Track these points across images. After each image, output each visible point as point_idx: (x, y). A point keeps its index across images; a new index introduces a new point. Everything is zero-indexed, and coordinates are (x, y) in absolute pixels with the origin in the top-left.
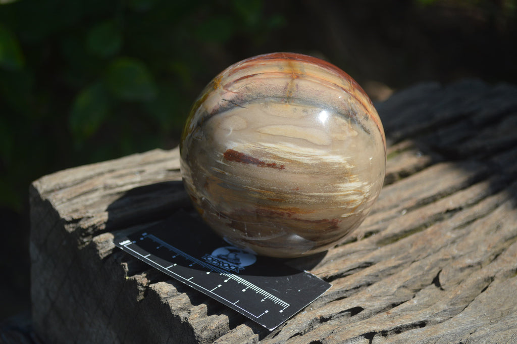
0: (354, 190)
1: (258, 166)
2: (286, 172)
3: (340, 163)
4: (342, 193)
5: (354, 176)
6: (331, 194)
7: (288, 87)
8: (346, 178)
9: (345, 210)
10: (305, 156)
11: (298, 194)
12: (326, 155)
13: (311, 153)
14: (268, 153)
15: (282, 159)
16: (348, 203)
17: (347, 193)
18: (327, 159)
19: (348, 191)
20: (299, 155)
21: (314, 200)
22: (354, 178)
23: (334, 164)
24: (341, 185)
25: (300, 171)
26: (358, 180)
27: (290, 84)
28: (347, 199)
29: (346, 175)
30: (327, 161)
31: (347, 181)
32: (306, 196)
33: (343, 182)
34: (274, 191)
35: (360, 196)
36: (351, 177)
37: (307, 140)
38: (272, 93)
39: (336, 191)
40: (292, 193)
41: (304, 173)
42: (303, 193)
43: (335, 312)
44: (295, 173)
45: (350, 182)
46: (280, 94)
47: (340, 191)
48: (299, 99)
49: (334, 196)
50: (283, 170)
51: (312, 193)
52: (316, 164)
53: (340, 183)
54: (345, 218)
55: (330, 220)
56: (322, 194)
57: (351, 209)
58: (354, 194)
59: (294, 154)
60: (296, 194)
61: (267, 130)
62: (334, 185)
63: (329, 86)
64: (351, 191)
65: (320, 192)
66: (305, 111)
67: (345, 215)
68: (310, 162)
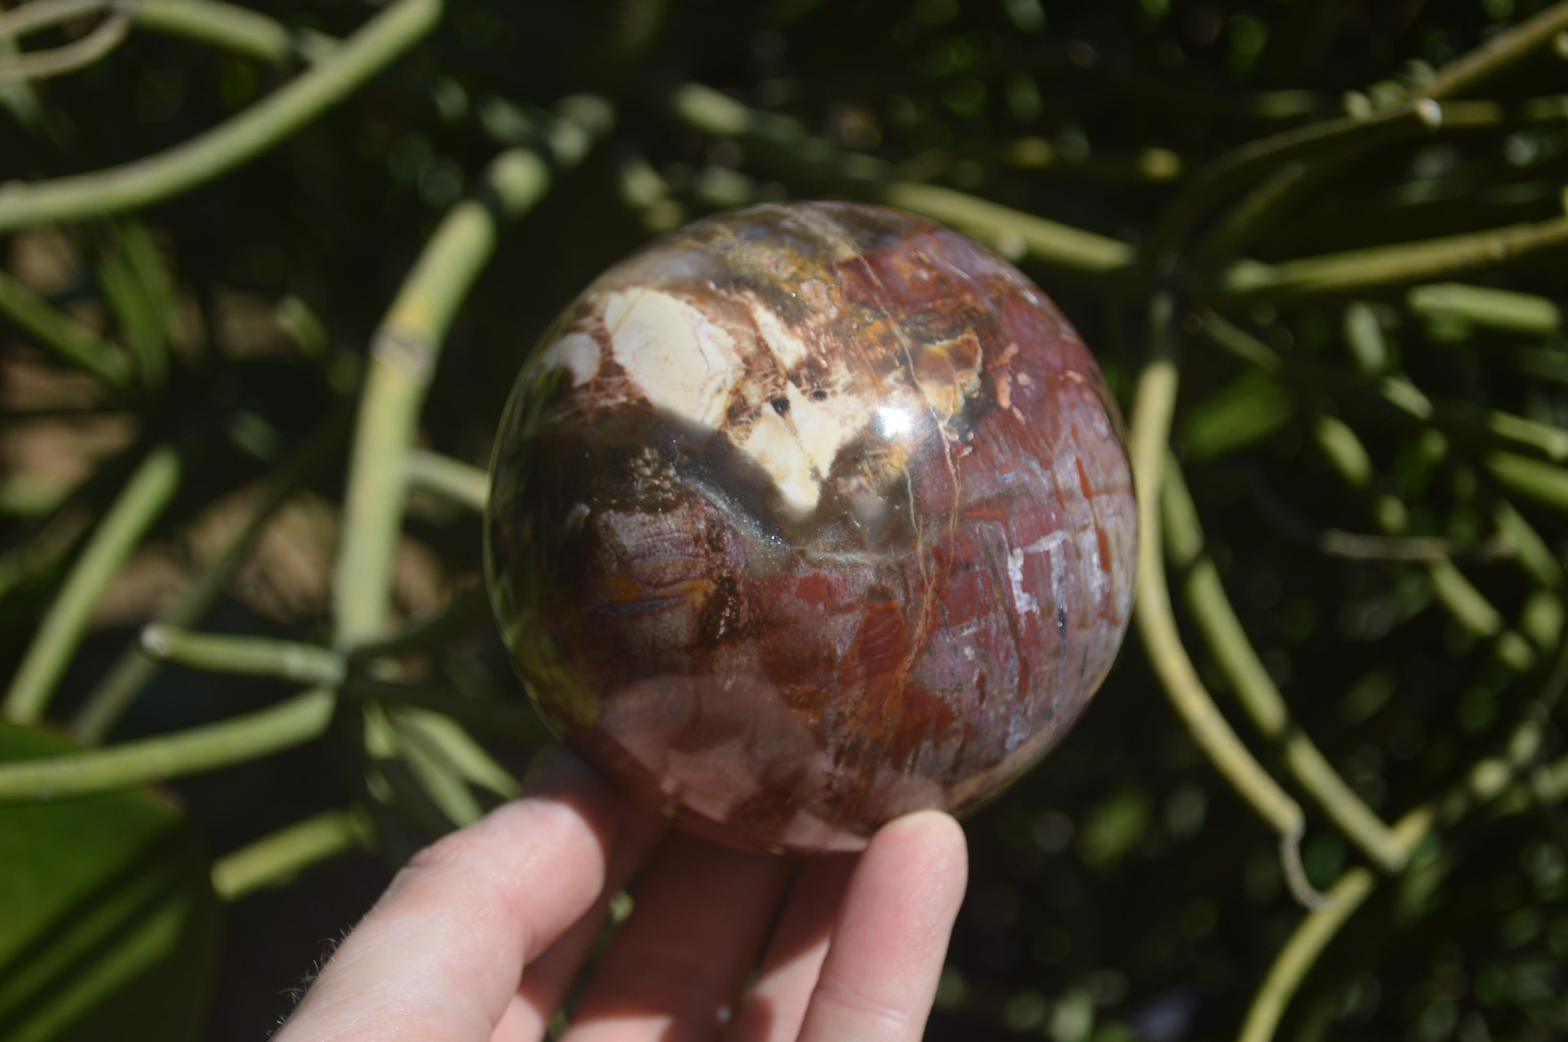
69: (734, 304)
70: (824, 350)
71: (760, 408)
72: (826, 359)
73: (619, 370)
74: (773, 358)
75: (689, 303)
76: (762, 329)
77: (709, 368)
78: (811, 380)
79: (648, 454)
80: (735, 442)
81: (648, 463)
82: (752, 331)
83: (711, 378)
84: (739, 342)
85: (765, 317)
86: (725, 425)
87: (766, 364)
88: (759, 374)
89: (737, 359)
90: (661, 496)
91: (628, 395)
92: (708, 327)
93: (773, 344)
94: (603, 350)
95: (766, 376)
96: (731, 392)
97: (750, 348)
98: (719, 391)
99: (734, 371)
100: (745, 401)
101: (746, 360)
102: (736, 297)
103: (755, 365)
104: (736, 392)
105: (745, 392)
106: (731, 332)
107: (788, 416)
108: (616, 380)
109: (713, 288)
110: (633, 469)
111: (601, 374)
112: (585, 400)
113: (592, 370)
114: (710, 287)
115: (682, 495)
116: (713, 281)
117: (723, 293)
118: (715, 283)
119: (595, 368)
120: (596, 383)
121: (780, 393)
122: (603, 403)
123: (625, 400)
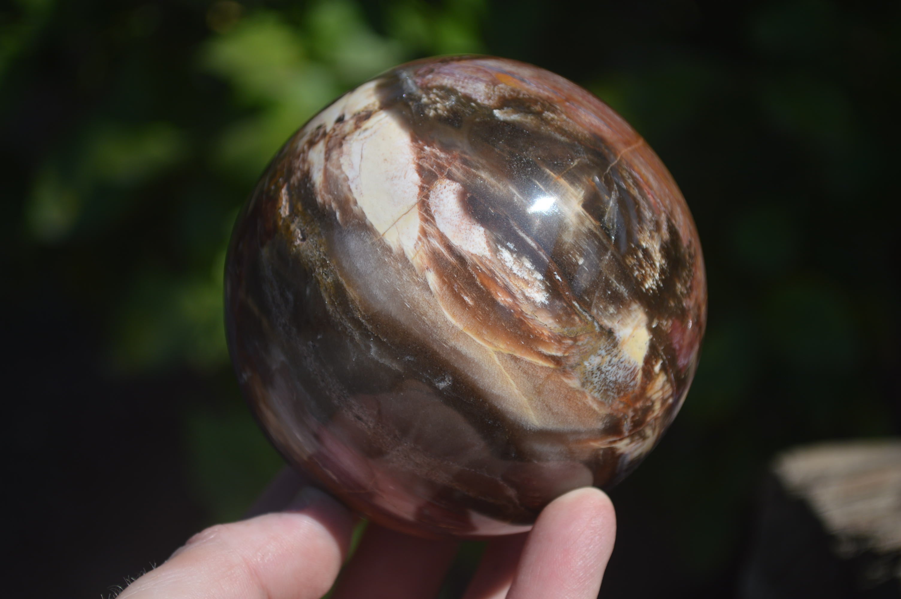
69: (330, 193)
70: (302, 155)
71: (352, 118)
72: (304, 149)
73: (421, 170)
74: (327, 147)
75: (356, 203)
76: (322, 167)
77: (363, 145)
78: (317, 135)
79: (432, 113)
80: (378, 102)
81: (436, 109)
82: (329, 166)
83: (366, 138)
84: (338, 159)
85: (318, 178)
86: (376, 112)
87: (332, 144)
88: (339, 137)
89: (345, 148)
90: (441, 93)
91: (422, 149)
92: (351, 174)
93: (323, 156)
94: (427, 197)
95: (337, 135)
96: (360, 128)
97: (335, 154)
98: (366, 130)
99: (350, 140)
100: (356, 123)
101: (341, 145)
102: (328, 197)
103: (338, 142)
104: (357, 127)
105: (353, 127)
106: (339, 167)
107: (341, 113)
108: (426, 165)
109: (338, 214)
110: (448, 111)
111: (436, 177)
112: (457, 170)
113: (443, 186)
114: (340, 215)
115: (427, 89)
116: (338, 223)
117: (334, 205)
118: (336, 218)
119: (439, 186)
120: (442, 174)
121: (336, 126)
122: (442, 155)
123: (426, 148)
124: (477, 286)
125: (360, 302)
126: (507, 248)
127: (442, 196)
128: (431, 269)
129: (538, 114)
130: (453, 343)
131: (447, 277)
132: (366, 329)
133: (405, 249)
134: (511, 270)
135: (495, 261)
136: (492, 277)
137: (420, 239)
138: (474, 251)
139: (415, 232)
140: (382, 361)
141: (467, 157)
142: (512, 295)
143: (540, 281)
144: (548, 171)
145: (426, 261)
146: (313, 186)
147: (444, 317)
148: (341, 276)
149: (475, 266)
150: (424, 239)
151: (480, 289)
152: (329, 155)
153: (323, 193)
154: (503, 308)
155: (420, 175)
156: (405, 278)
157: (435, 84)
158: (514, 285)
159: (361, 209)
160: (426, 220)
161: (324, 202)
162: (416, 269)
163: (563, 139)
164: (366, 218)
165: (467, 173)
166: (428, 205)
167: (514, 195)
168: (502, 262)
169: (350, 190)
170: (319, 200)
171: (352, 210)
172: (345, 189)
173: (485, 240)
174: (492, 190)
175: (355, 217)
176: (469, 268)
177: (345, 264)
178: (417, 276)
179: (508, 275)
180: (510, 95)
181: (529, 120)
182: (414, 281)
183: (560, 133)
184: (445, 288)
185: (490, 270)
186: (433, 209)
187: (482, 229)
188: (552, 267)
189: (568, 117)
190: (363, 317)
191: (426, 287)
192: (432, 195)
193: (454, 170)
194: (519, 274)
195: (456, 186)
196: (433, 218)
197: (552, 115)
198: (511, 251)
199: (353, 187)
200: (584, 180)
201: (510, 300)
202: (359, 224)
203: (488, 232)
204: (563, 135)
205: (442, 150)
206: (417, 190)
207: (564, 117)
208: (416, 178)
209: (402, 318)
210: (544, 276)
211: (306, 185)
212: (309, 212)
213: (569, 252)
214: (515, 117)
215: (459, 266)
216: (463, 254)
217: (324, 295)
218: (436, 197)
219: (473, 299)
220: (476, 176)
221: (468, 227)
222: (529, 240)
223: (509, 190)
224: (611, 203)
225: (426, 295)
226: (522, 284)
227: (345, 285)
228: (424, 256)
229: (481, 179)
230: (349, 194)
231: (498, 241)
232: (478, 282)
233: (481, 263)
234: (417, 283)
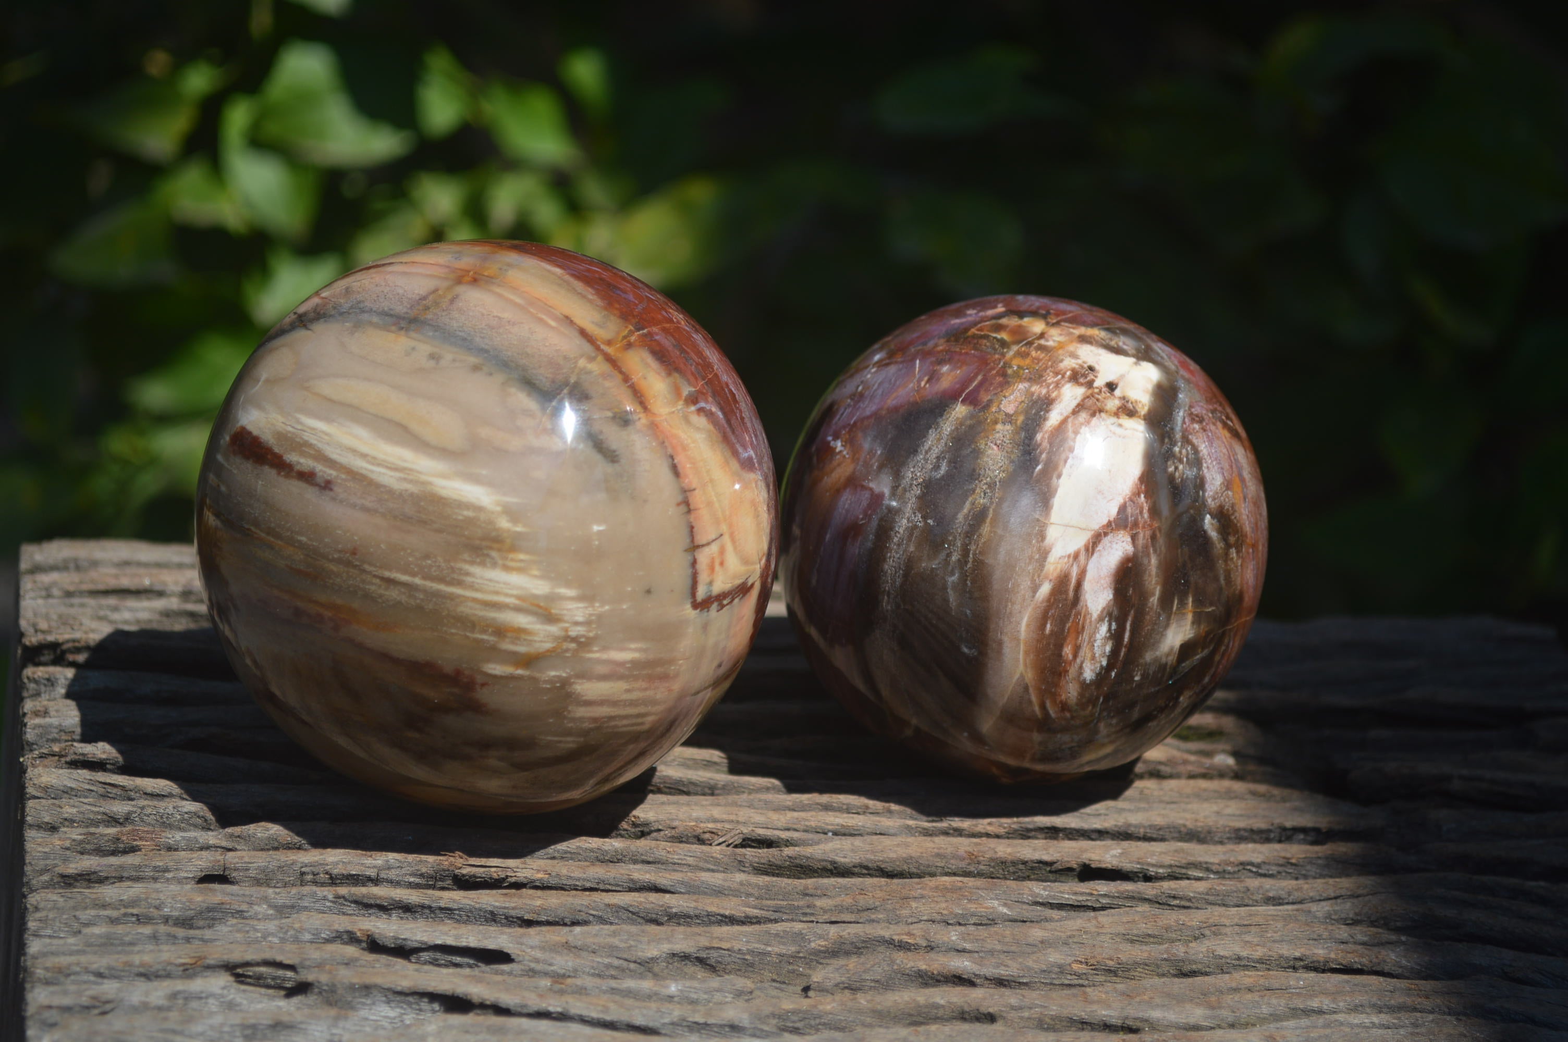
0: (518, 597)
1: (279, 474)
2: (334, 499)
3: (480, 509)
4: (478, 595)
5: (522, 556)
6: (442, 587)
7: (431, 298)
8: (494, 554)
9: (494, 653)
10: (387, 467)
11: (355, 567)
12: (444, 476)
13: (405, 461)
14: (307, 444)
15: (331, 463)
16: (501, 631)
17: (496, 598)
18: (444, 488)
19: (497, 593)
20: (374, 461)
21: (393, 594)
22: (521, 561)
23: (462, 505)
24: (476, 570)
25: (368, 504)
26: (536, 572)
27: (440, 292)
28: (494, 619)
29: (495, 546)
30: (444, 493)
31: (494, 565)
32: (375, 576)
33: (483, 564)
34: (301, 546)
35: (543, 623)
36: (511, 556)
37: (405, 428)
38: (385, 305)
39: (460, 583)
40: (339, 561)
41: (376, 511)
42: (366, 567)
43: (418, 938)
44: (354, 506)
45: (507, 568)
46: (400, 309)
47: (472, 587)
48: (436, 328)
49: (452, 597)
50: (327, 492)
51: (390, 570)
52: (412, 495)
53: (472, 563)
54: (495, 677)
55: (449, 669)
56: (417, 581)
57: (515, 653)
58: (518, 609)
59: (364, 456)
60: (349, 564)
61: (326, 388)
62: (452, 564)
63: (544, 317)
64: (507, 595)
65: (414, 575)
66: (433, 358)
67: (497, 669)
68: (397, 486)
69: (1051, 444)
70: (1060, 376)
71: (1120, 398)
72: (1065, 373)
73: (1122, 509)
74: (1083, 400)
75: (1059, 476)
76: (1065, 414)
77: (1108, 437)
78: (1085, 376)
79: (1172, 469)
80: (1146, 409)
81: (1176, 468)
82: (1070, 420)
83: (1114, 433)
84: (1082, 424)
85: (1054, 417)
86: (1139, 417)
87: (1089, 402)
88: (1099, 404)
89: (1095, 420)
90: (1191, 456)
91: (1139, 495)
93: (1074, 404)
94: (1106, 534)
95: (1098, 400)
96: (1118, 418)
97: (1083, 416)
98: (1120, 425)
99: (1104, 420)
100: (1119, 408)
101: (1093, 415)
102: (1045, 444)
103: (1094, 408)
104: (1116, 414)
105: (1114, 409)
106: (1076, 433)
107: (1116, 381)
108: (1129, 510)
109: (1039, 467)
110: (1182, 480)
111: (1125, 527)
112: (1143, 536)
113: (1123, 539)
114: (1040, 470)
115: (1186, 440)
116: (1033, 473)
117: (1044, 456)
118: (1035, 468)
119: (1121, 536)
120: (1132, 529)
121: (1104, 389)
122: (1146, 515)
123: (1142, 496)
124: (1064, 626)
125: (985, 543)
126: (1110, 625)
127: (1114, 546)
128: (1052, 584)
129: (1228, 546)
130: (1006, 639)
131: (1055, 599)
132: (966, 562)
133: (1053, 550)
134: (1095, 641)
135: (1093, 626)
136: (1079, 631)
137: (1069, 556)
138: (1089, 605)
139: (1071, 549)
140: (950, 591)
141: (1158, 535)
142: (1075, 656)
143: (1101, 666)
144: (1190, 600)
145: (1055, 575)
146: (1045, 419)
147: (1022, 619)
148: (994, 510)
149: (1079, 613)
150: (1071, 559)
151: (1063, 630)
152: (1078, 412)
153: (1046, 436)
154: (1060, 656)
155: (1119, 513)
156: (1030, 568)
157: (1195, 441)
158: (1085, 651)
159: (1058, 486)
160: (1087, 549)
161: (1040, 444)
162: (1044, 572)
163: (1223, 582)
164: (1054, 497)
165: (1146, 547)
166: (1100, 541)
167: (1153, 594)
168: (1096, 630)
169: (1066, 461)
170: (1039, 437)
171: (1051, 478)
172: (1063, 456)
173: (1104, 605)
174: (1146, 577)
175: (1048, 486)
176: (1074, 612)
177: (1005, 505)
178: (1039, 576)
179: (1089, 642)
180: (1228, 510)
181: (1219, 545)
182: (1033, 577)
183: (1225, 576)
184: (1045, 604)
185: (1083, 627)
186: (1100, 547)
187: (1111, 596)
188: (1119, 664)
189: (1242, 565)
190: (974, 554)
191: (1035, 589)
192: (1109, 537)
193: (1141, 535)
194: (1096, 648)
195: (1130, 549)
196: (1092, 554)
197: (1235, 555)
198: (1109, 630)
199: (1070, 462)
200: (1202, 627)
201: (1070, 657)
202: (1045, 494)
203: (1112, 603)
204: (1225, 580)
205: (1150, 510)
206: (1105, 521)
207: (1240, 562)
208: (1114, 511)
209: (996, 585)
210: (1108, 664)
211: (1041, 410)
212: (1023, 434)
213: (1138, 666)
214: (1213, 534)
215: (1069, 602)
216: (1082, 598)
217: (967, 505)
218: (1110, 542)
219: (1052, 631)
220: (1148, 555)
221: (1105, 585)
222: (1127, 635)
223: (1155, 588)
224: (1198, 657)
225: (1028, 594)
226: (1089, 655)
227: (988, 520)
228: (1058, 570)
229: (1149, 561)
230: (1062, 463)
231: (1110, 615)
232: (1068, 625)
233: (1085, 616)
234: (1033, 581)
